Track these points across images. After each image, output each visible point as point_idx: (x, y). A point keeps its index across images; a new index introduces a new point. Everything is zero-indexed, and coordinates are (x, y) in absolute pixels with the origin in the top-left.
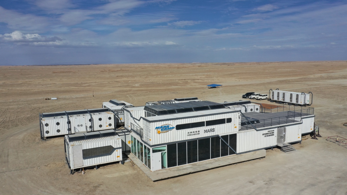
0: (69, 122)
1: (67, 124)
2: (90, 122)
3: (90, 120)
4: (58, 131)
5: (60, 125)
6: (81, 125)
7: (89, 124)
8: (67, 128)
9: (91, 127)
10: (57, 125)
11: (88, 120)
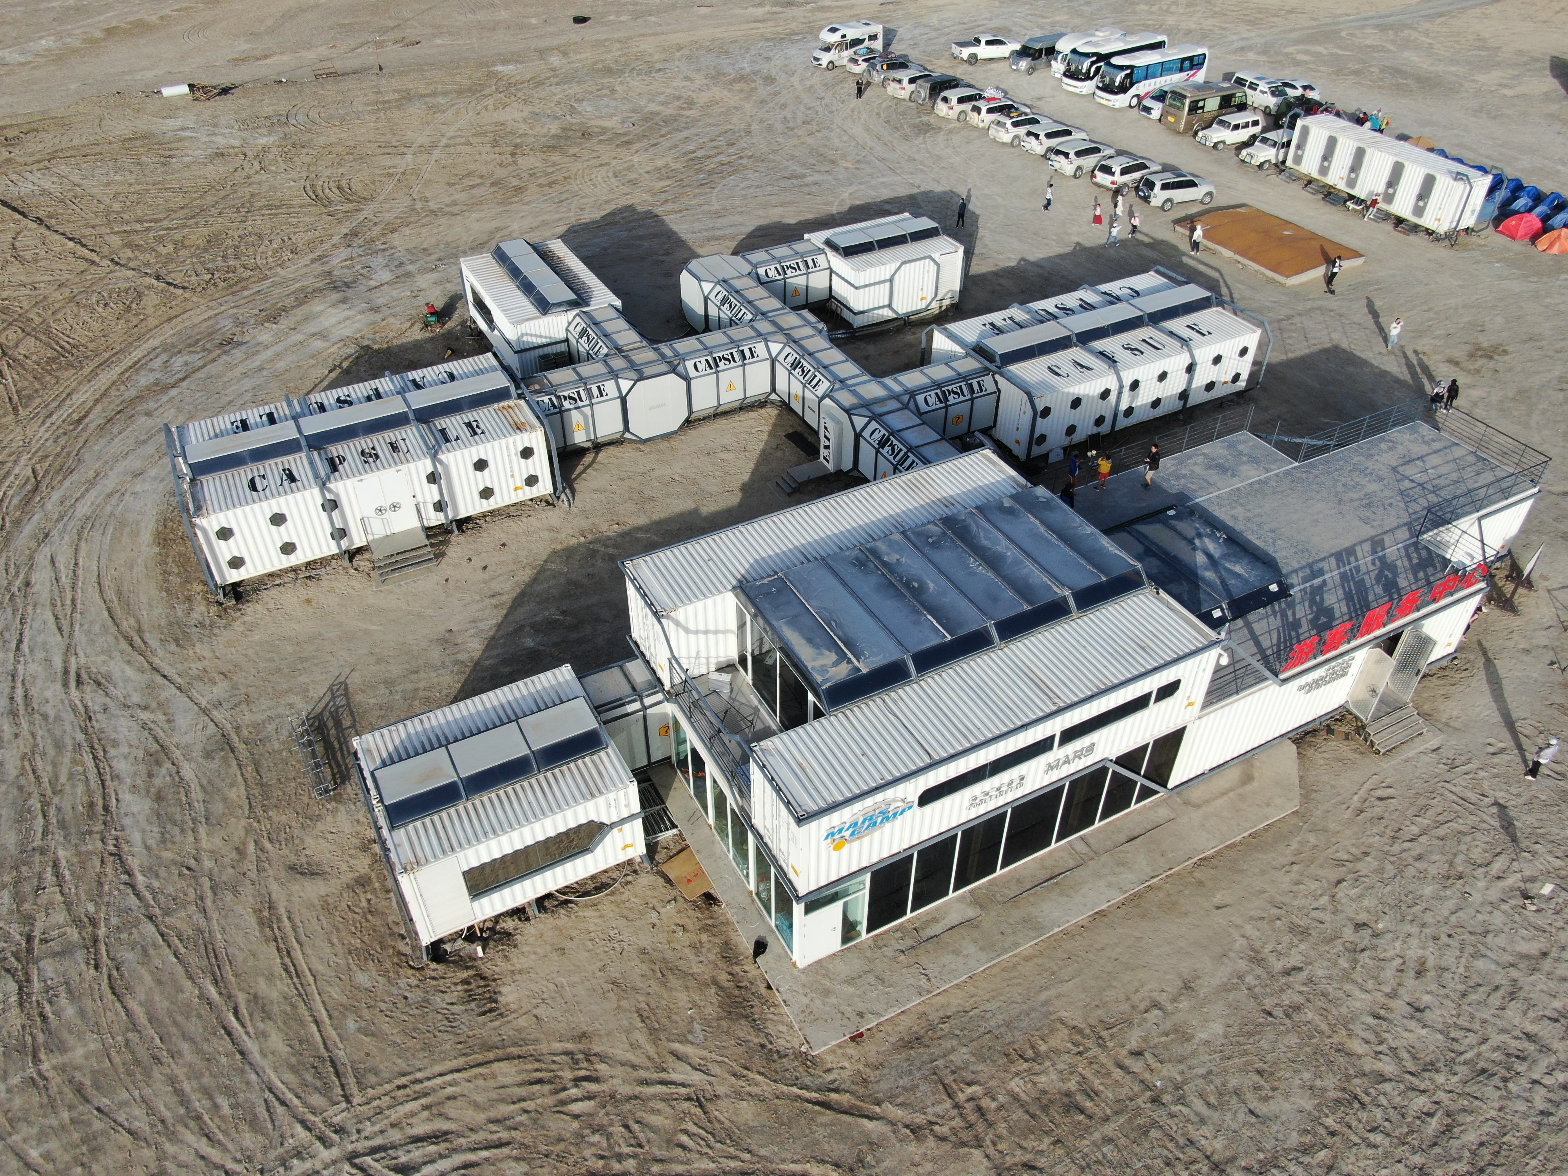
0: (332, 505)
1: (324, 515)
2: (434, 487)
3: (433, 478)
4: (288, 548)
5: (289, 523)
6: (395, 507)
7: (432, 493)
8: (329, 530)
9: (439, 506)
10: (274, 528)
11: (425, 480)
